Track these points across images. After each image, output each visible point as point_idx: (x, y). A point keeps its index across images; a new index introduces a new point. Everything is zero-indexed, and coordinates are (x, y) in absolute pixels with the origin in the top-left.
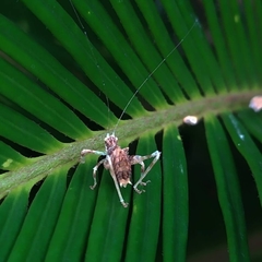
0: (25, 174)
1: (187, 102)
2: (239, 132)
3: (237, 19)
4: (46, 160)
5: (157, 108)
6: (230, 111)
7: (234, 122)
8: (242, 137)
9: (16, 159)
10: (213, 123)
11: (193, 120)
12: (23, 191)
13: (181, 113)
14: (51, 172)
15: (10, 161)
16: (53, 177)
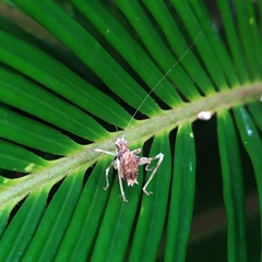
0: (46, 176)
1: (202, 98)
2: (247, 127)
3: (252, 21)
4: (66, 162)
5: (173, 106)
6: (242, 103)
7: (245, 116)
8: (250, 132)
9: (37, 163)
10: (224, 118)
11: (206, 115)
12: (43, 192)
13: (195, 111)
14: (70, 173)
15: (32, 165)
16: (71, 177)
